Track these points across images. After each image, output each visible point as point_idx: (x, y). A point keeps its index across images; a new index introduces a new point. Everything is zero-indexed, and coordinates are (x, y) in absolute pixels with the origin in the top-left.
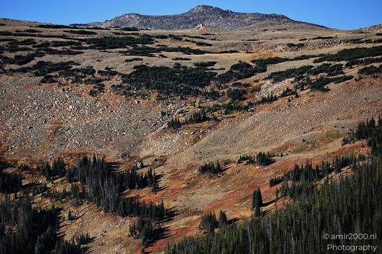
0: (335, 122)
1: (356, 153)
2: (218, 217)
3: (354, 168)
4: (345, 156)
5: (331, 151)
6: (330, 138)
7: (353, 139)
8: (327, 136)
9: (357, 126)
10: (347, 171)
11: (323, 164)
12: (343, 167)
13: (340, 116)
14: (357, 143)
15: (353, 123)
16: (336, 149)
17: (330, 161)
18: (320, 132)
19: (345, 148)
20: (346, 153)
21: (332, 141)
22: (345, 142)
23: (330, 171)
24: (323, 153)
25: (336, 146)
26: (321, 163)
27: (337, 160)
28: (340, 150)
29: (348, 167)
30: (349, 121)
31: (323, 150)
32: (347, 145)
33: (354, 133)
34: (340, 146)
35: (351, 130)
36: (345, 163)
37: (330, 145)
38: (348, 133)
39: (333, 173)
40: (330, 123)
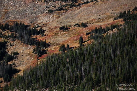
0: (111, 11)
1: (119, 24)
2: (66, 46)
3: (118, 29)
4: (114, 25)
5: (109, 22)
6: (109, 17)
7: (118, 18)
8: (108, 17)
9: (119, 13)
10: (115, 30)
11: (106, 27)
12: (114, 28)
13: (113, 9)
14: (119, 20)
15: (118, 12)
16: (111, 22)
17: (109, 26)
18: (105, 15)
19: (115, 21)
20: (115, 23)
21: (110, 19)
22: (115, 19)
23: (109, 30)
24: (106, 23)
25: (111, 21)
26: (105, 27)
27: (112, 26)
28: (113, 22)
29: (116, 29)
30: (116, 12)
31: (106, 22)
32: (115, 20)
33: (118, 16)
34: (113, 21)
35: (117, 15)
36: (114, 27)
37: (109, 20)
38: (116, 16)
39: (110, 31)
40: (109, 12)
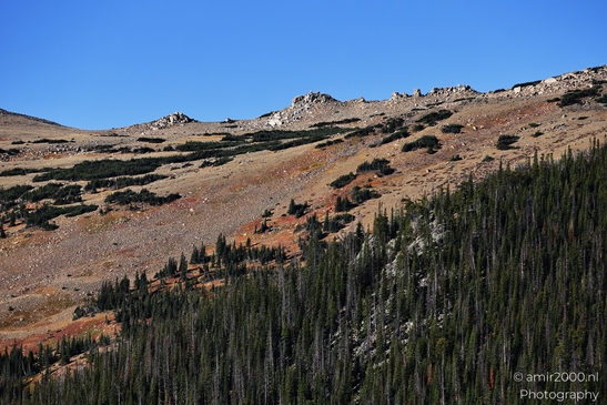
0: (64, 280)
1: (96, 333)
3: (91, 358)
4: (78, 337)
5: (54, 328)
6: (54, 306)
7: (92, 310)
8: (50, 303)
9: (100, 287)
10: (80, 362)
11: (42, 349)
12: (73, 355)
13: (72, 270)
14: (99, 316)
15: (94, 282)
16: (62, 325)
17: (53, 344)
18: (39, 296)
19: (80, 323)
20: (80, 332)
21: (58, 312)
22: (80, 313)
23: (53, 360)
24: (42, 330)
25: (63, 320)
26: (38, 348)
27: (64, 343)
28: (70, 326)
29: (82, 355)
30: (87, 280)
31: (42, 325)
32: (81, 319)
33: (93, 301)
34: (71, 321)
35: (89, 295)
36: (77, 348)
37: (54, 318)
38: (85, 300)
39: (57, 364)
40: (56, 281)
